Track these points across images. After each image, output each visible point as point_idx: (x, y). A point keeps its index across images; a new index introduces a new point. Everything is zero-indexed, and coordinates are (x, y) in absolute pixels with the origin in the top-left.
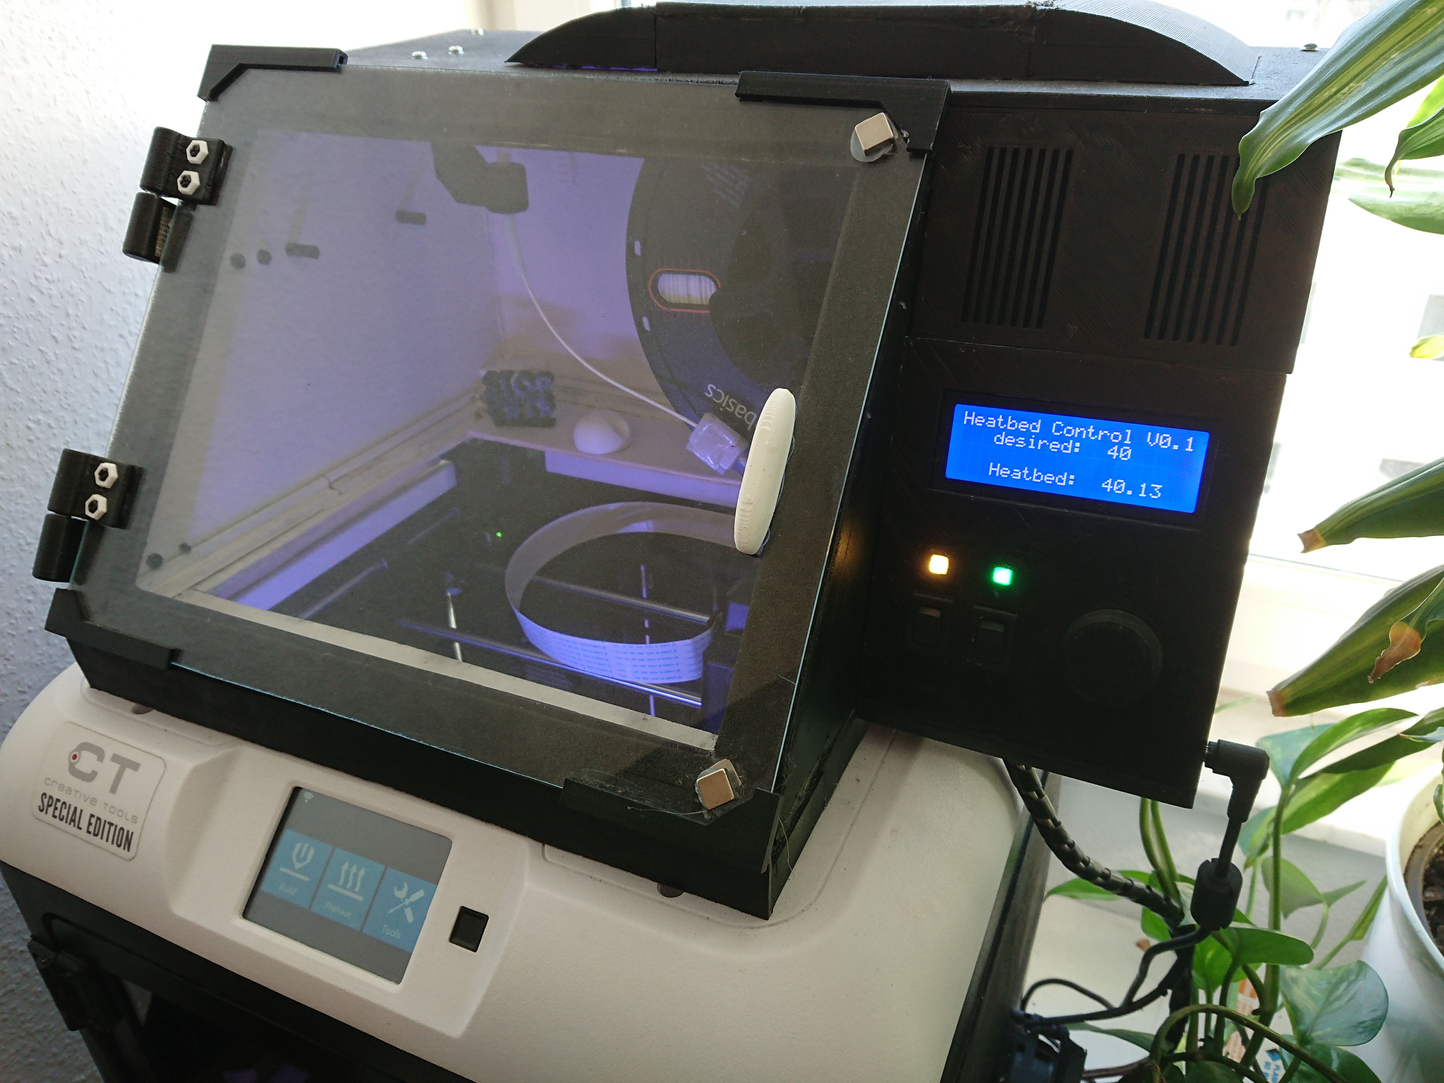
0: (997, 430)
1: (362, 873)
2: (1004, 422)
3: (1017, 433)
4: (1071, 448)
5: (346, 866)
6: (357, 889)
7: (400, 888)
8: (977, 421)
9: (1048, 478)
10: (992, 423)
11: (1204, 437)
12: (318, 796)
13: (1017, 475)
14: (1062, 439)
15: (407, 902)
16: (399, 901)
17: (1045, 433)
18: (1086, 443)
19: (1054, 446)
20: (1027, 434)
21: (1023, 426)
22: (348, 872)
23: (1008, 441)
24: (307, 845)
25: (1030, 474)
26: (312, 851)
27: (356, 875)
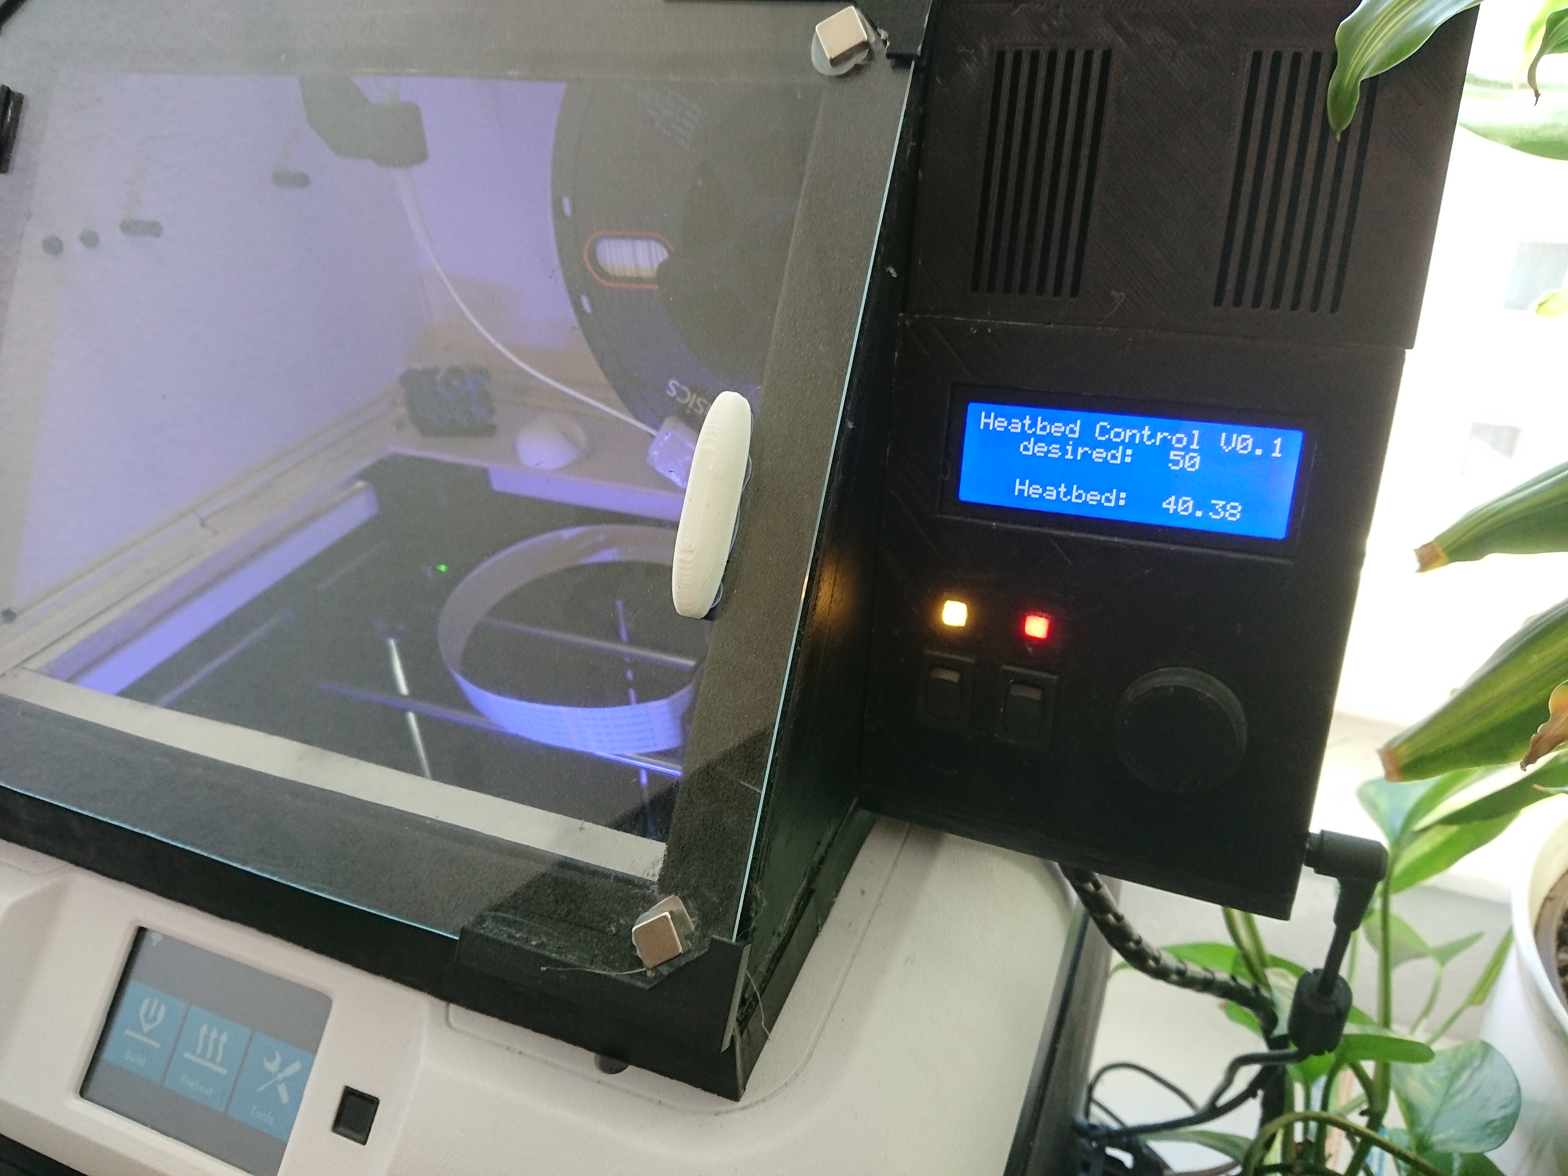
0: (1023, 436)
1: (224, 1038)
2: (1033, 425)
3: (1049, 439)
4: (1120, 457)
5: (204, 1030)
6: (219, 1059)
7: (271, 1059)
8: (997, 423)
9: (1092, 498)
10: (1016, 427)
11: (1296, 438)
12: (167, 939)
13: (1051, 494)
14: (1109, 445)
15: (280, 1077)
16: (269, 1076)
17: (1087, 438)
18: (1139, 449)
19: (1098, 455)
20: (1063, 440)
21: (1057, 429)
22: (207, 1037)
23: (1040, 449)
24: (156, 1002)
25: (1068, 493)
26: (163, 1010)
27: (217, 1042)
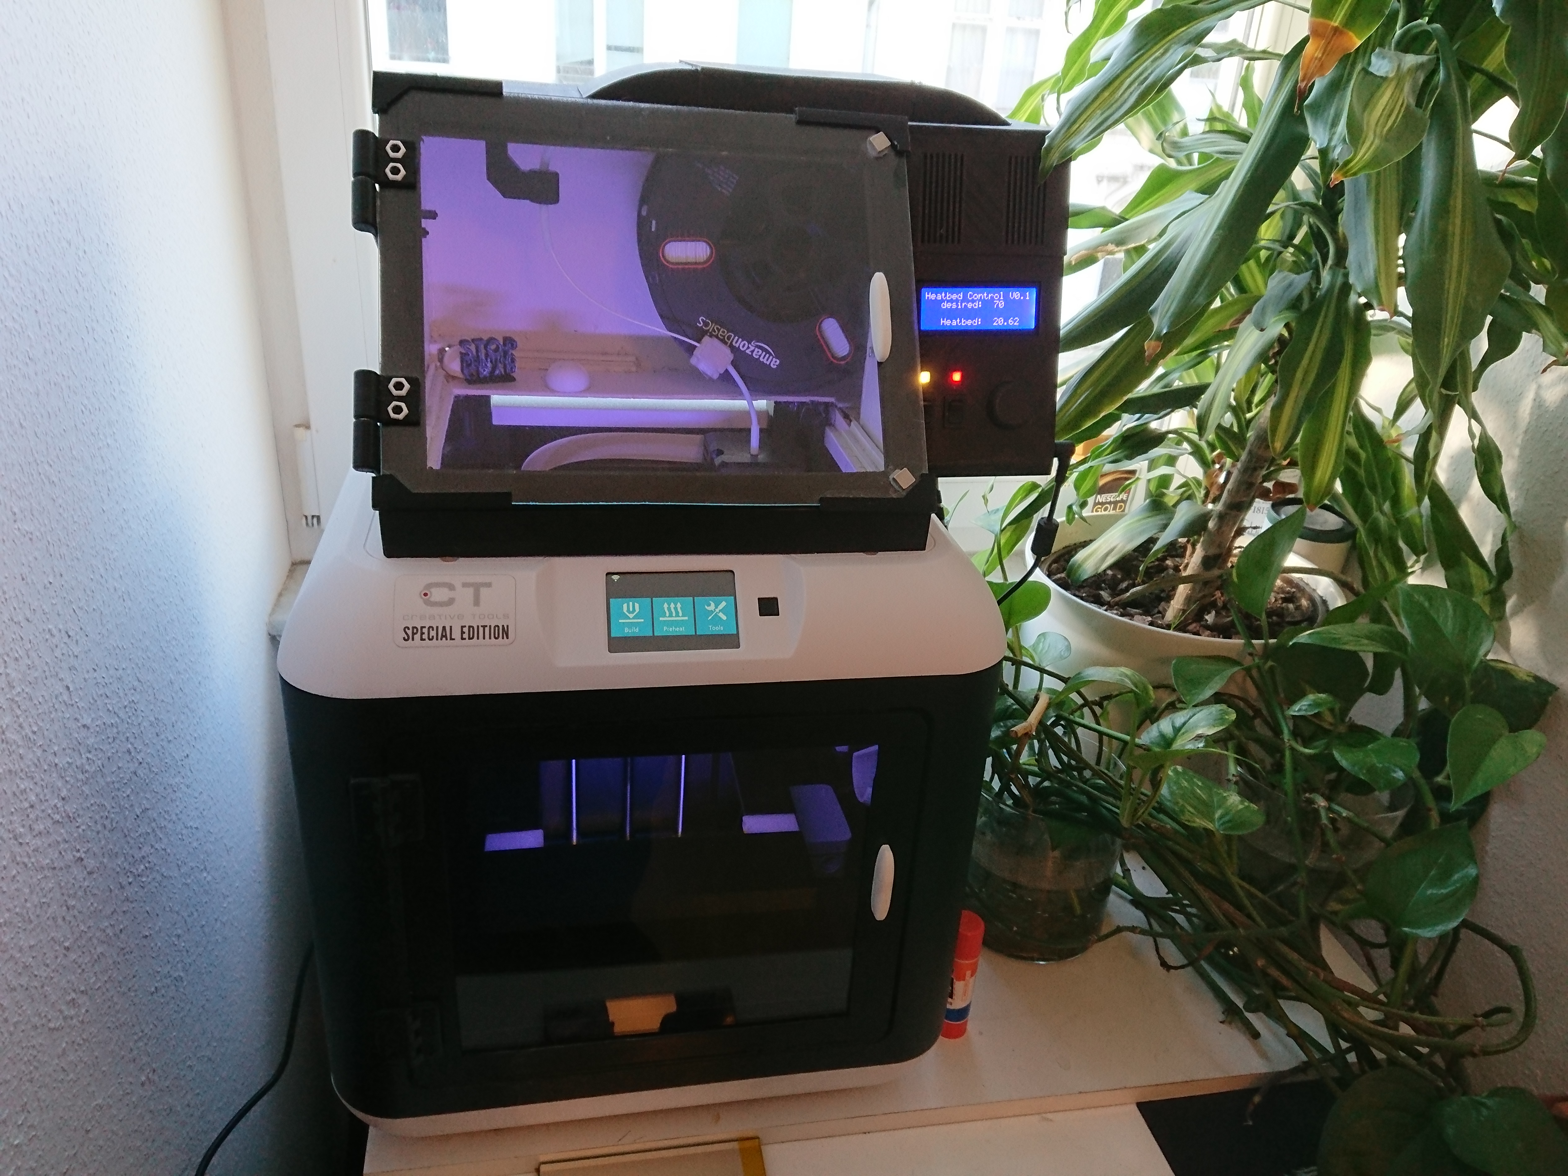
0: (942, 301)
1: (679, 605)
2: (945, 296)
3: (952, 301)
4: (977, 305)
5: (666, 606)
6: (680, 614)
7: (709, 605)
8: (932, 297)
9: (969, 322)
10: (939, 297)
11: (1034, 291)
13: (954, 323)
14: (973, 301)
15: (717, 610)
16: (712, 612)
17: (965, 299)
18: (984, 302)
19: (970, 305)
20: (957, 301)
21: (954, 297)
22: (669, 609)
23: (949, 305)
24: (631, 603)
25: (960, 322)
26: (637, 605)
27: (676, 609)
